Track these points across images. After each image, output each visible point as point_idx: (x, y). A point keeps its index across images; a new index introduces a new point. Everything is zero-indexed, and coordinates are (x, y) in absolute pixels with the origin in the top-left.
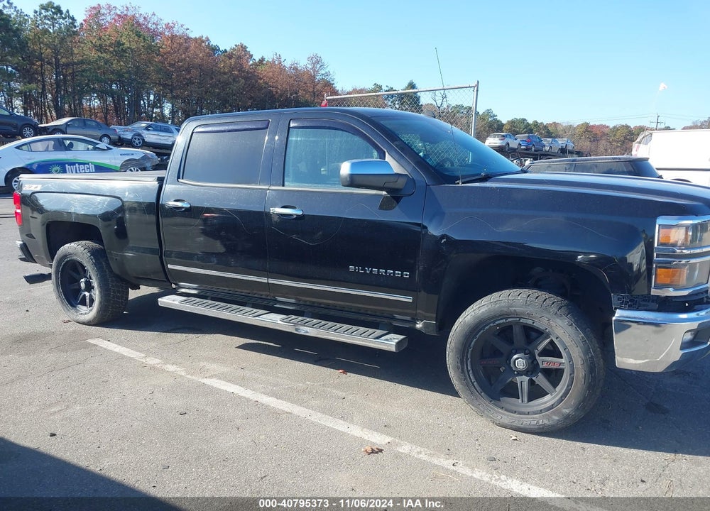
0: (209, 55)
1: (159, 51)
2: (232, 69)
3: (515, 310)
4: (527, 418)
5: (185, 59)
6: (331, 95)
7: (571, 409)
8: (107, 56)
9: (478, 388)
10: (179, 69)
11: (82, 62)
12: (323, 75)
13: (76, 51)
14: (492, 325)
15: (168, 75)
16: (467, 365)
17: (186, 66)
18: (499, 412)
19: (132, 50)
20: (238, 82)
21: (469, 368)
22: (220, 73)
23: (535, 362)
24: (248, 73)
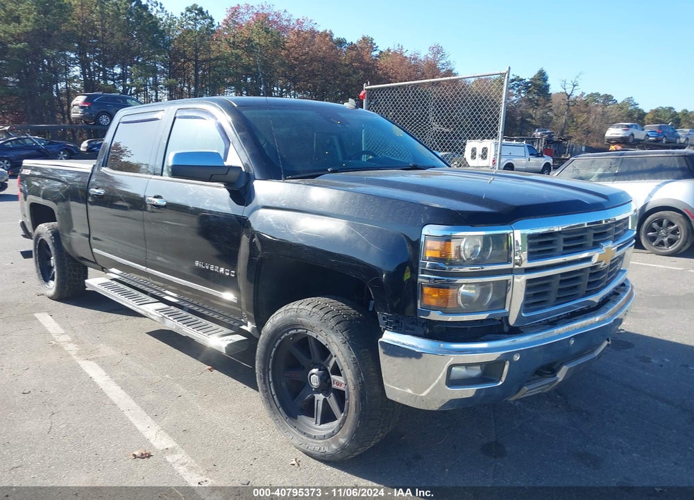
0: (333, 48)
1: (284, 46)
2: (352, 61)
3: (301, 321)
4: (313, 442)
5: (307, 53)
6: (370, 85)
7: (345, 439)
8: (239, 52)
9: (277, 402)
10: (303, 62)
11: (217, 58)
12: (443, 64)
13: (213, 48)
14: (286, 334)
15: (292, 67)
16: (269, 376)
17: (309, 58)
18: (292, 432)
19: (260, 45)
20: (358, 73)
21: (271, 380)
22: (342, 65)
23: (328, 381)
24: (368, 64)
